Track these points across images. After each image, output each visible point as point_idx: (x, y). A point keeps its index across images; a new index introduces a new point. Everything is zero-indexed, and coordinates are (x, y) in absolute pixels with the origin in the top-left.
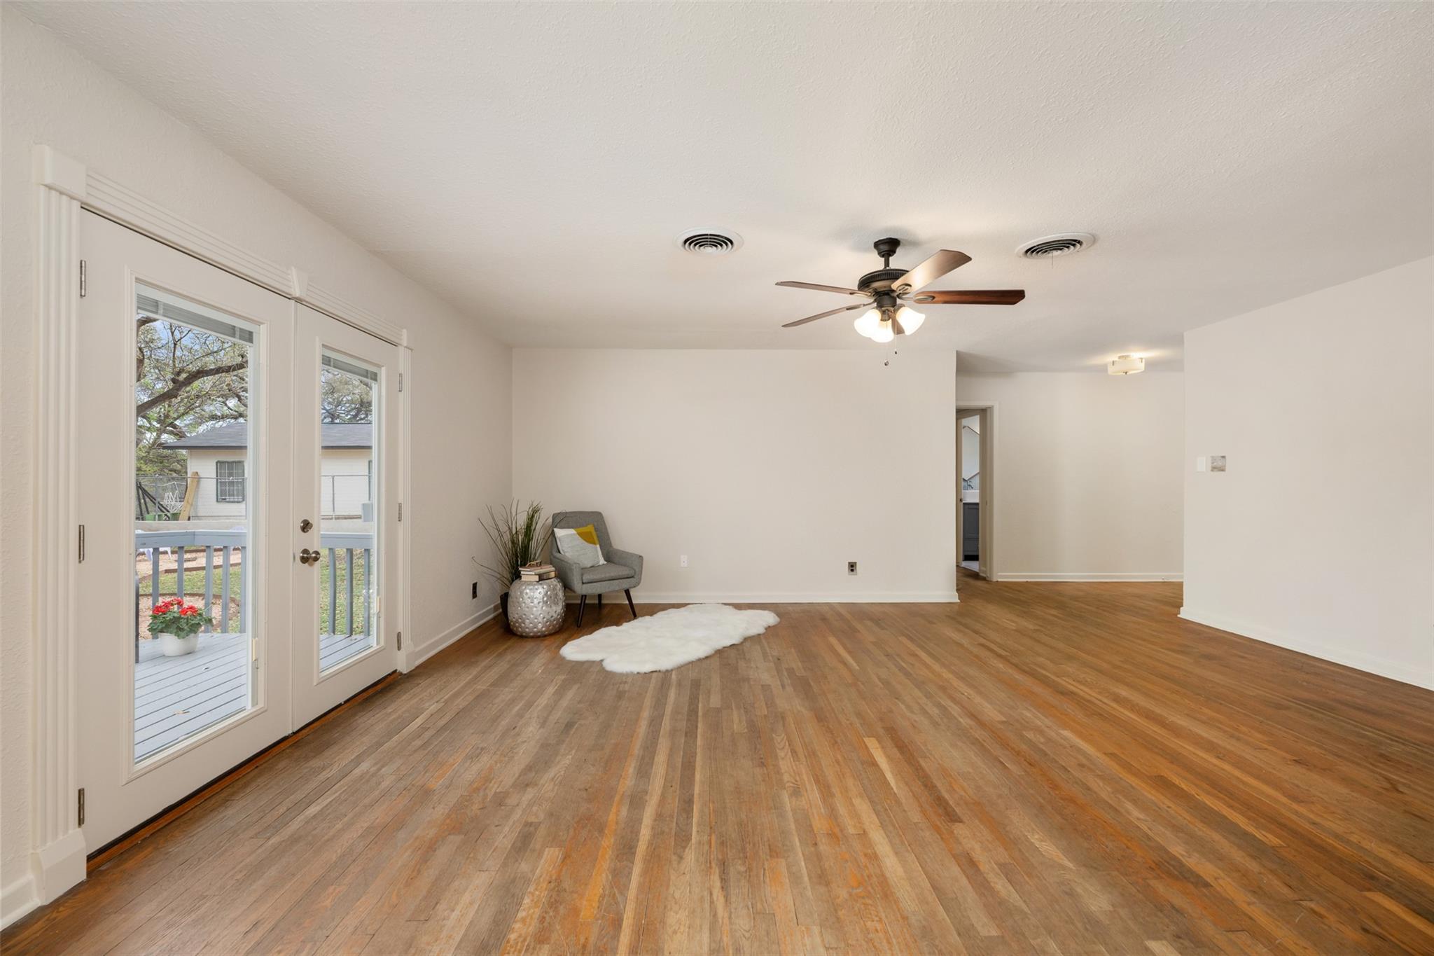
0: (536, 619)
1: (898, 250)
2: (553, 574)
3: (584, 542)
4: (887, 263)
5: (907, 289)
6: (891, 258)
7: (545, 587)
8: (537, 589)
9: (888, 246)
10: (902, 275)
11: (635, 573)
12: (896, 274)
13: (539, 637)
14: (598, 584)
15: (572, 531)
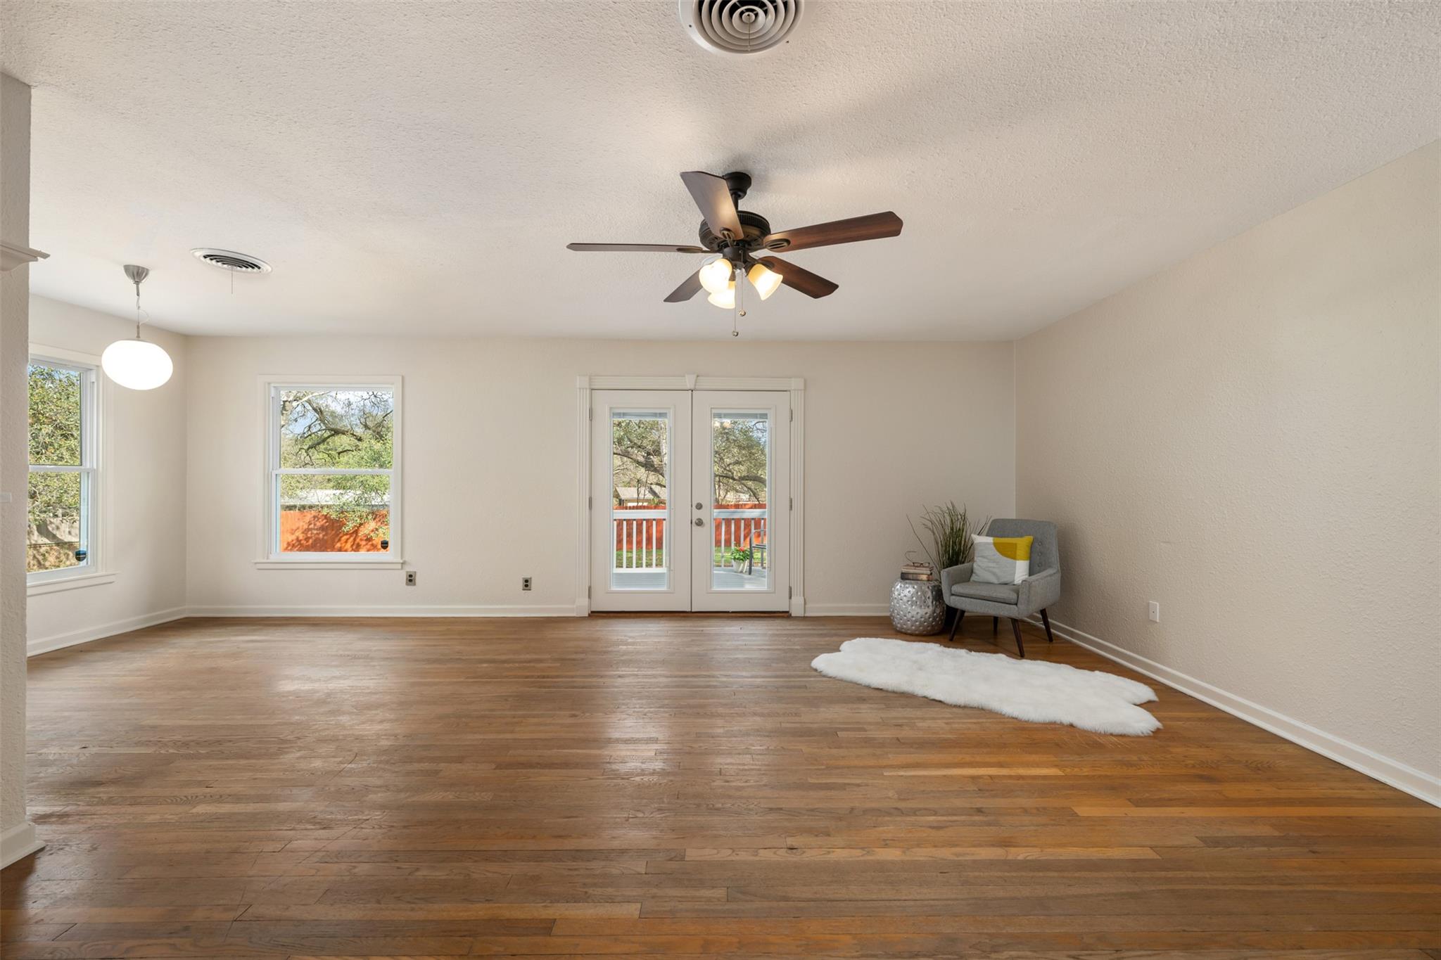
0: (905, 616)
2: (924, 577)
7: (916, 587)
8: (907, 588)
13: (906, 634)
15: (990, 540)
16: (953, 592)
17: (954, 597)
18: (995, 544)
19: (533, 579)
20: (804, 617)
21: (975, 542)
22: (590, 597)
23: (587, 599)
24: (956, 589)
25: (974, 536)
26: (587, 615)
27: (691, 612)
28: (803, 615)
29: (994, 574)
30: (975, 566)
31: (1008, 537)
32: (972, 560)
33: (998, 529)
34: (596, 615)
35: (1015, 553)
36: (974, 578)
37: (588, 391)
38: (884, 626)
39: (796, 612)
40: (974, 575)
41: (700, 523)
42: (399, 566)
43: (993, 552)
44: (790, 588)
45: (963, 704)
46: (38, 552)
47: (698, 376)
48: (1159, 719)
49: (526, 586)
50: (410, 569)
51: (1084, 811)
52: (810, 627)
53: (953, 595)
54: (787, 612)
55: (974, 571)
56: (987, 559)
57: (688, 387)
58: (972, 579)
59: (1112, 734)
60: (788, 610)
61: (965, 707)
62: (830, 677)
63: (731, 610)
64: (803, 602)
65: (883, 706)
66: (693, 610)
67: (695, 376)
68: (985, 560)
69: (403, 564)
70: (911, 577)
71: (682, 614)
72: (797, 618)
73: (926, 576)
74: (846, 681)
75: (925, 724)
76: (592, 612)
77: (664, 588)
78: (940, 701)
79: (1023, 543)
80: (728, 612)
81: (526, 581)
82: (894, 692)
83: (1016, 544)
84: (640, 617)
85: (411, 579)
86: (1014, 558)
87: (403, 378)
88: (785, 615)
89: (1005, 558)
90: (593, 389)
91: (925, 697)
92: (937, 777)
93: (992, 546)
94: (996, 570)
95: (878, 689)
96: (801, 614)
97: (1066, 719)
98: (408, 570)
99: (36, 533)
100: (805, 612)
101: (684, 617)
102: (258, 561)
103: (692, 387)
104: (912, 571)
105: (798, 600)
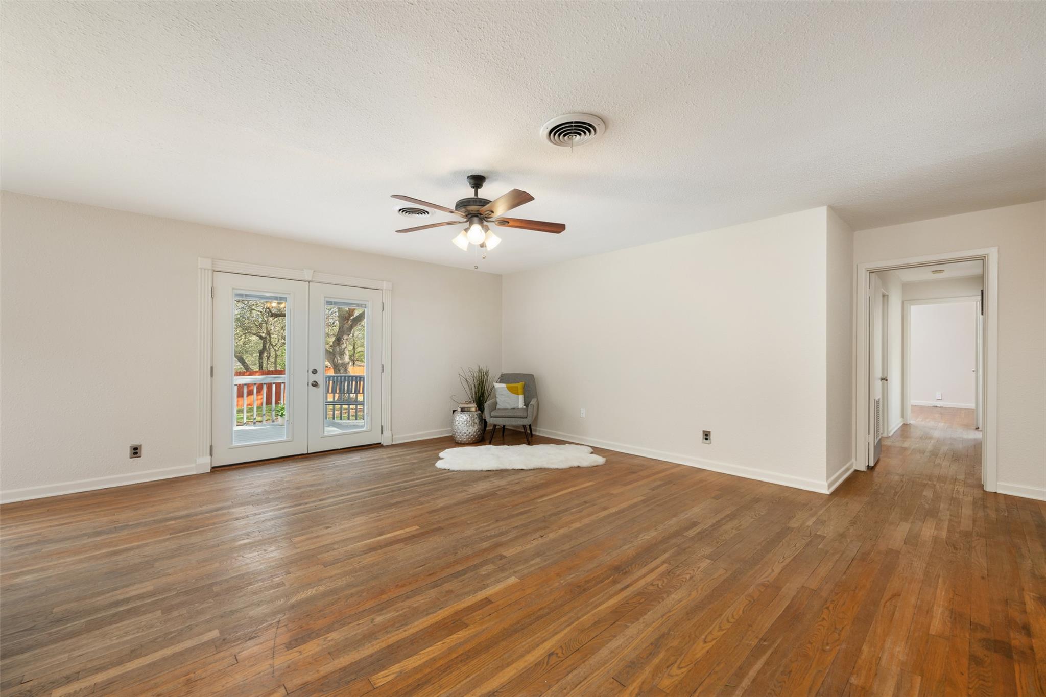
0: (463, 433)
1: (485, 185)
2: (474, 409)
3: (509, 392)
4: (476, 194)
5: (491, 214)
6: (479, 190)
7: (469, 415)
8: (464, 417)
9: (477, 181)
10: (488, 203)
11: (527, 415)
12: (485, 202)
14: (501, 419)
15: (504, 385)
16: (492, 415)
17: (492, 418)
18: (507, 387)
19: (143, 447)
20: (392, 445)
21: (496, 387)
22: (211, 455)
23: (209, 457)
24: (493, 414)
25: (495, 384)
26: (209, 471)
27: (308, 454)
30: (498, 400)
31: (511, 383)
32: (495, 397)
33: (504, 379)
34: (217, 470)
35: (516, 391)
36: (498, 407)
37: (210, 272)
38: (452, 441)
39: (385, 442)
40: (498, 405)
43: (507, 392)
44: (382, 427)
45: (532, 468)
47: (314, 271)
48: (603, 457)
49: (135, 453)
51: (615, 492)
52: (405, 450)
53: (492, 417)
54: (380, 443)
55: (498, 403)
56: (503, 395)
57: (307, 279)
59: (594, 466)
60: (380, 442)
61: (534, 469)
62: (457, 471)
64: (391, 435)
65: (500, 477)
66: (309, 452)
67: (313, 271)
70: (466, 409)
72: (388, 446)
74: (467, 471)
75: (527, 479)
76: (213, 468)
77: (285, 438)
78: (522, 469)
79: (520, 385)
80: (338, 450)
81: (135, 449)
82: (497, 470)
83: (515, 387)
84: (260, 465)
86: (517, 394)
88: (378, 446)
89: (512, 394)
90: (214, 271)
91: (513, 469)
92: (567, 493)
93: (505, 388)
94: (509, 402)
95: (488, 471)
96: (390, 443)
97: (576, 464)
100: (393, 441)
101: (303, 458)
103: (310, 279)
104: (466, 406)
105: (387, 433)
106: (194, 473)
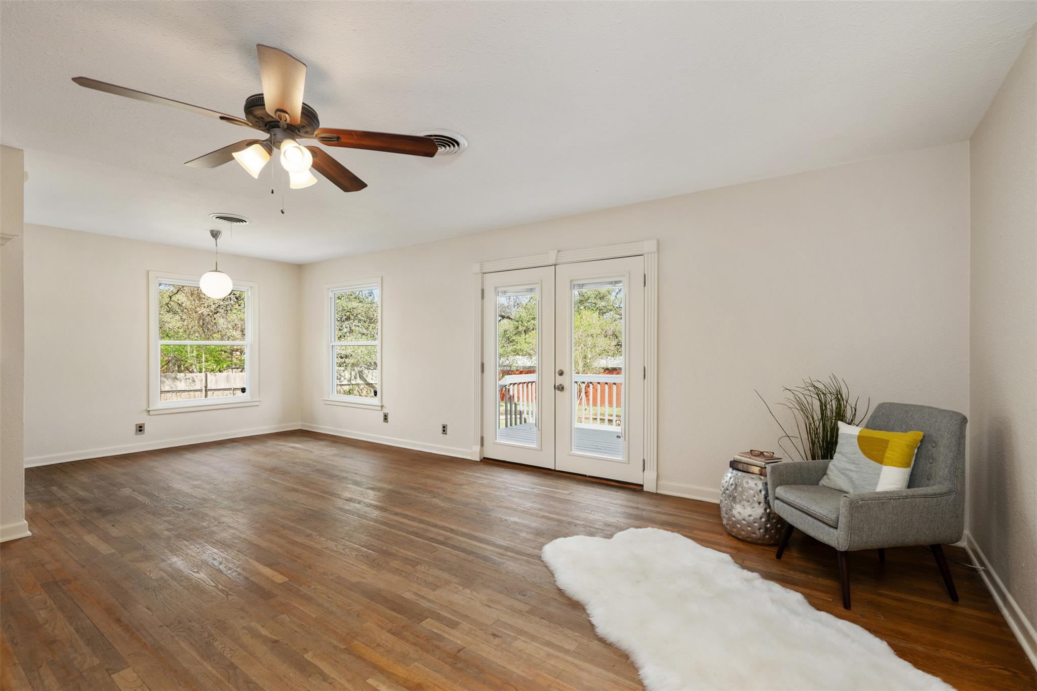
16: (777, 495)
18: (861, 438)
19: (448, 425)
20: (656, 494)
21: (842, 434)
26: (479, 460)
28: (655, 492)
29: (851, 480)
35: (883, 455)
36: (824, 482)
37: (480, 275)
39: (649, 487)
40: (825, 477)
41: (561, 388)
42: (380, 408)
43: (857, 449)
44: (644, 461)
46: (359, 388)
47: (559, 251)
49: (444, 431)
50: (385, 411)
53: (777, 498)
54: (642, 486)
55: (828, 472)
56: (846, 457)
57: (551, 263)
58: (822, 482)
63: (588, 474)
64: (655, 478)
66: (556, 469)
68: (844, 459)
69: (382, 406)
70: (740, 466)
71: (546, 471)
72: (649, 494)
73: (759, 468)
76: (484, 458)
77: (534, 446)
79: (901, 441)
81: (444, 427)
83: (887, 442)
84: (510, 468)
85: (386, 418)
86: (880, 461)
87: (382, 278)
88: (637, 488)
89: (868, 460)
90: (483, 274)
93: (856, 440)
94: (854, 475)
96: (653, 490)
98: (385, 412)
99: (358, 378)
100: (657, 490)
102: (324, 399)
103: (554, 262)
104: (745, 460)
105: (650, 476)
106: (469, 458)
